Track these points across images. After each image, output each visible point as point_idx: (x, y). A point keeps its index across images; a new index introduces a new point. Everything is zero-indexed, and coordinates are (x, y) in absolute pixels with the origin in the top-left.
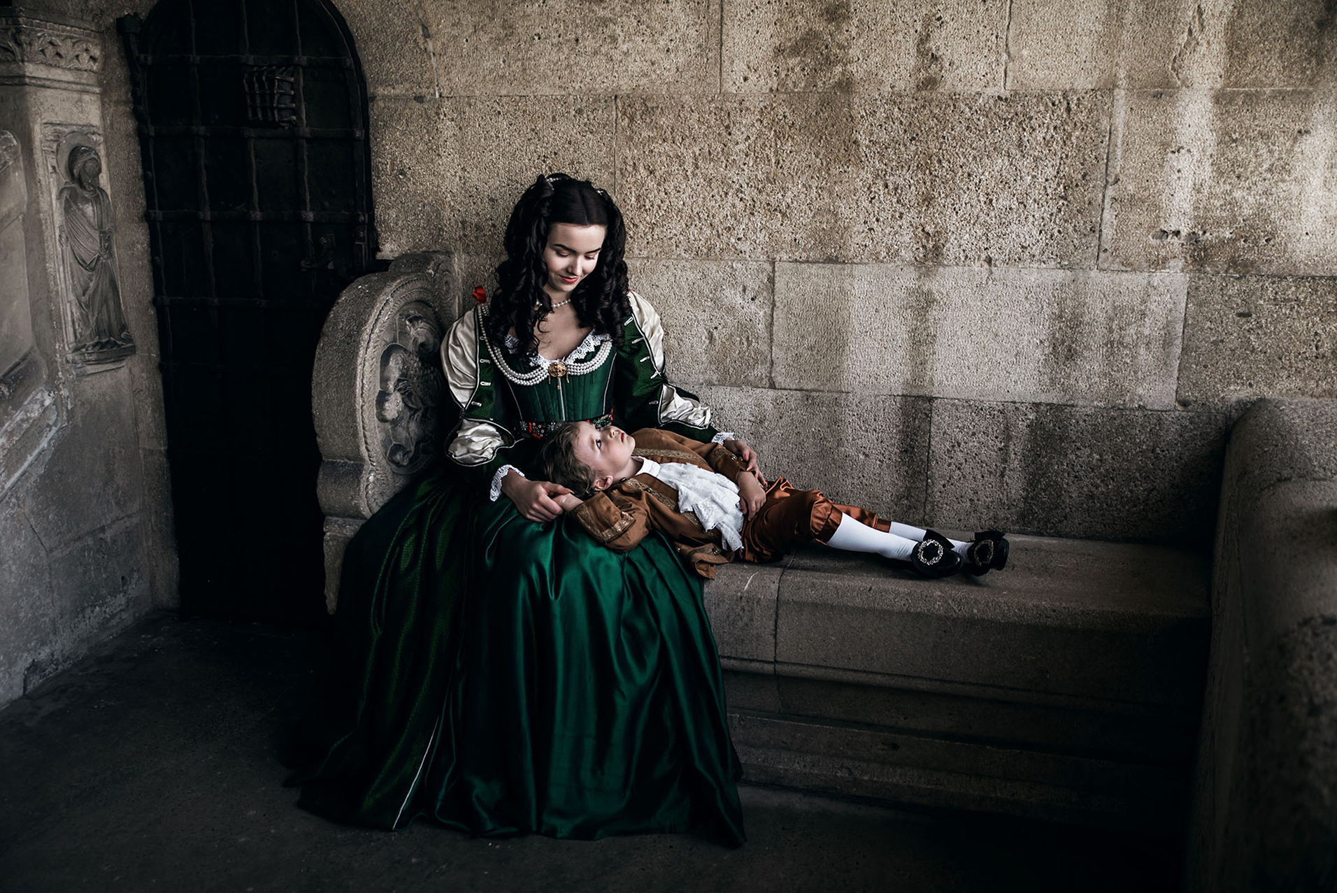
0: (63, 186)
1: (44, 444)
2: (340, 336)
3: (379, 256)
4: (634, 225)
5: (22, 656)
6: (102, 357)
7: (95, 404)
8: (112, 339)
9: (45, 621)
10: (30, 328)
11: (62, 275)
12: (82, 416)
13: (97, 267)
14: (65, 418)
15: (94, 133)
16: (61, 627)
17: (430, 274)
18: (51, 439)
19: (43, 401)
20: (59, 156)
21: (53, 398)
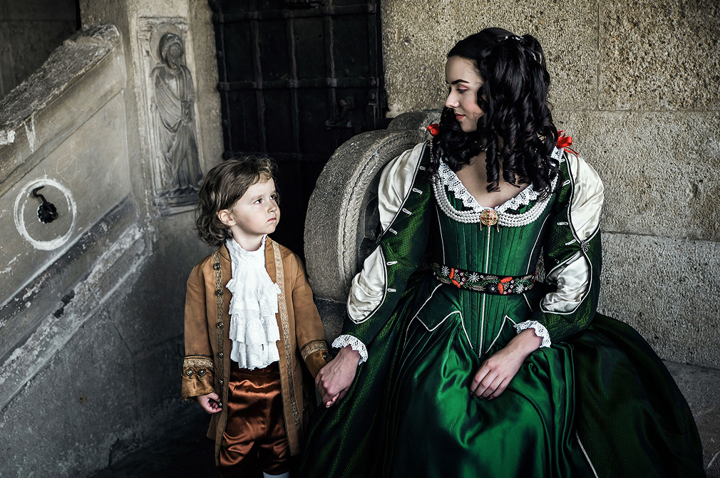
0: (155, 66)
1: (133, 269)
2: (329, 188)
3: (388, 115)
4: (617, 78)
5: (108, 436)
6: (181, 200)
7: (177, 238)
8: (191, 186)
9: (129, 409)
10: (129, 178)
11: (152, 136)
12: (165, 248)
13: (179, 130)
14: (151, 249)
15: (181, 23)
16: (142, 414)
17: (423, 131)
18: (139, 266)
19: (134, 236)
20: (152, 43)
21: (142, 233)
